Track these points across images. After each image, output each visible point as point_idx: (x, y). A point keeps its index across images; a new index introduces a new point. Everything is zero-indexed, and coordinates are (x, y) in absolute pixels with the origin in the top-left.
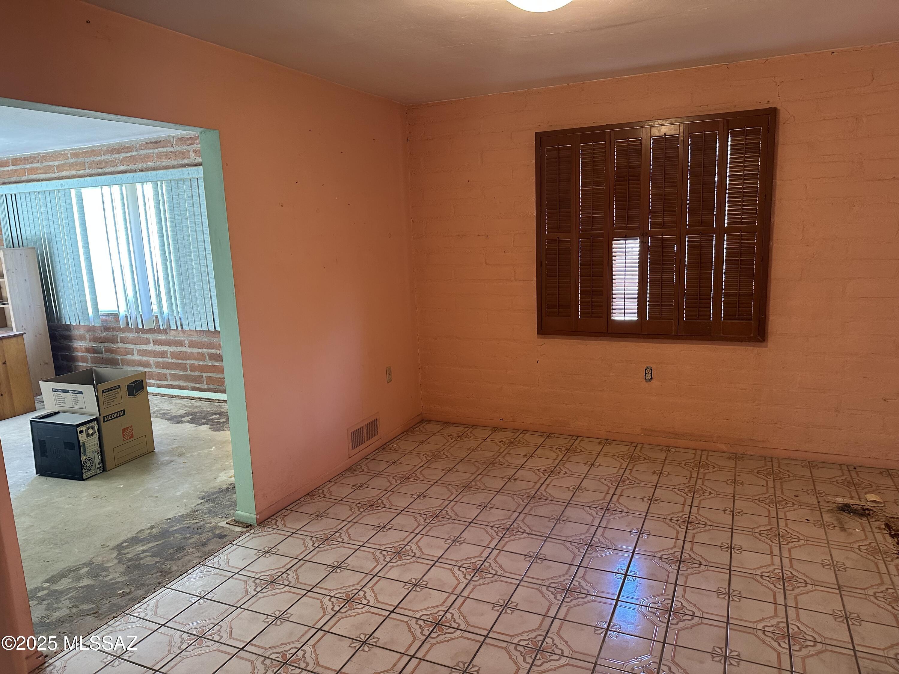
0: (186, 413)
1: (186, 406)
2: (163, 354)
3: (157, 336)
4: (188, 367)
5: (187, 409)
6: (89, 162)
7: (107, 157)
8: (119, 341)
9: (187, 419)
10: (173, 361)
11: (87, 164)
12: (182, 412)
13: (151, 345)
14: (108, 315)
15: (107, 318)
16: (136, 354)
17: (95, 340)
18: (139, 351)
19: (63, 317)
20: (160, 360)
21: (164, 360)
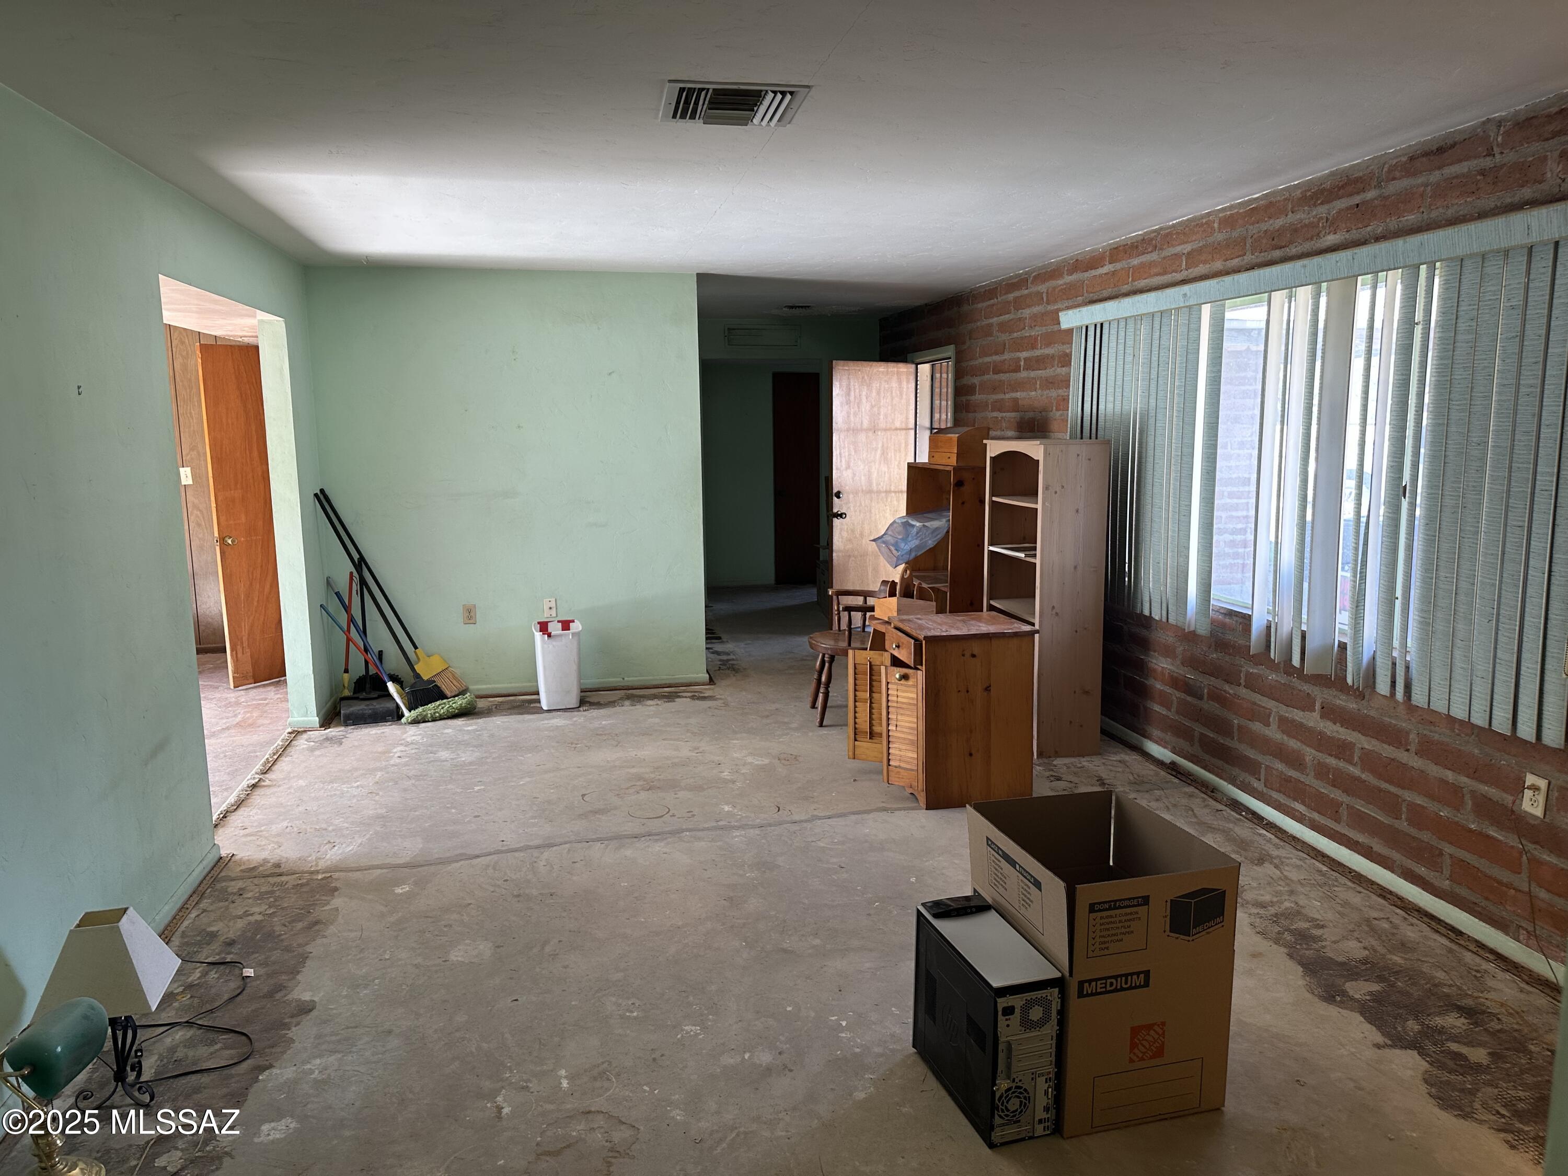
0: (1364, 961)
1: (1373, 930)
2: (1342, 749)
3: (1335, 696)
4: (1404, 809)
5: (1374, 943)
6: (1255, 236)
7: (1300, 216)
8: (1242, 681)
9: (1360, 989)
10: (1363, 776)
11: (1249, 241)
12: (1353, 949)
13: (1316, 715)
14: (1231, 613)
15: (1227, 620)
16: (1274, 725)
17: (1193, 663)
18: (1283, 721)
19: (1140, 598)
20: (1332, 761)
21: (1342, 764)
